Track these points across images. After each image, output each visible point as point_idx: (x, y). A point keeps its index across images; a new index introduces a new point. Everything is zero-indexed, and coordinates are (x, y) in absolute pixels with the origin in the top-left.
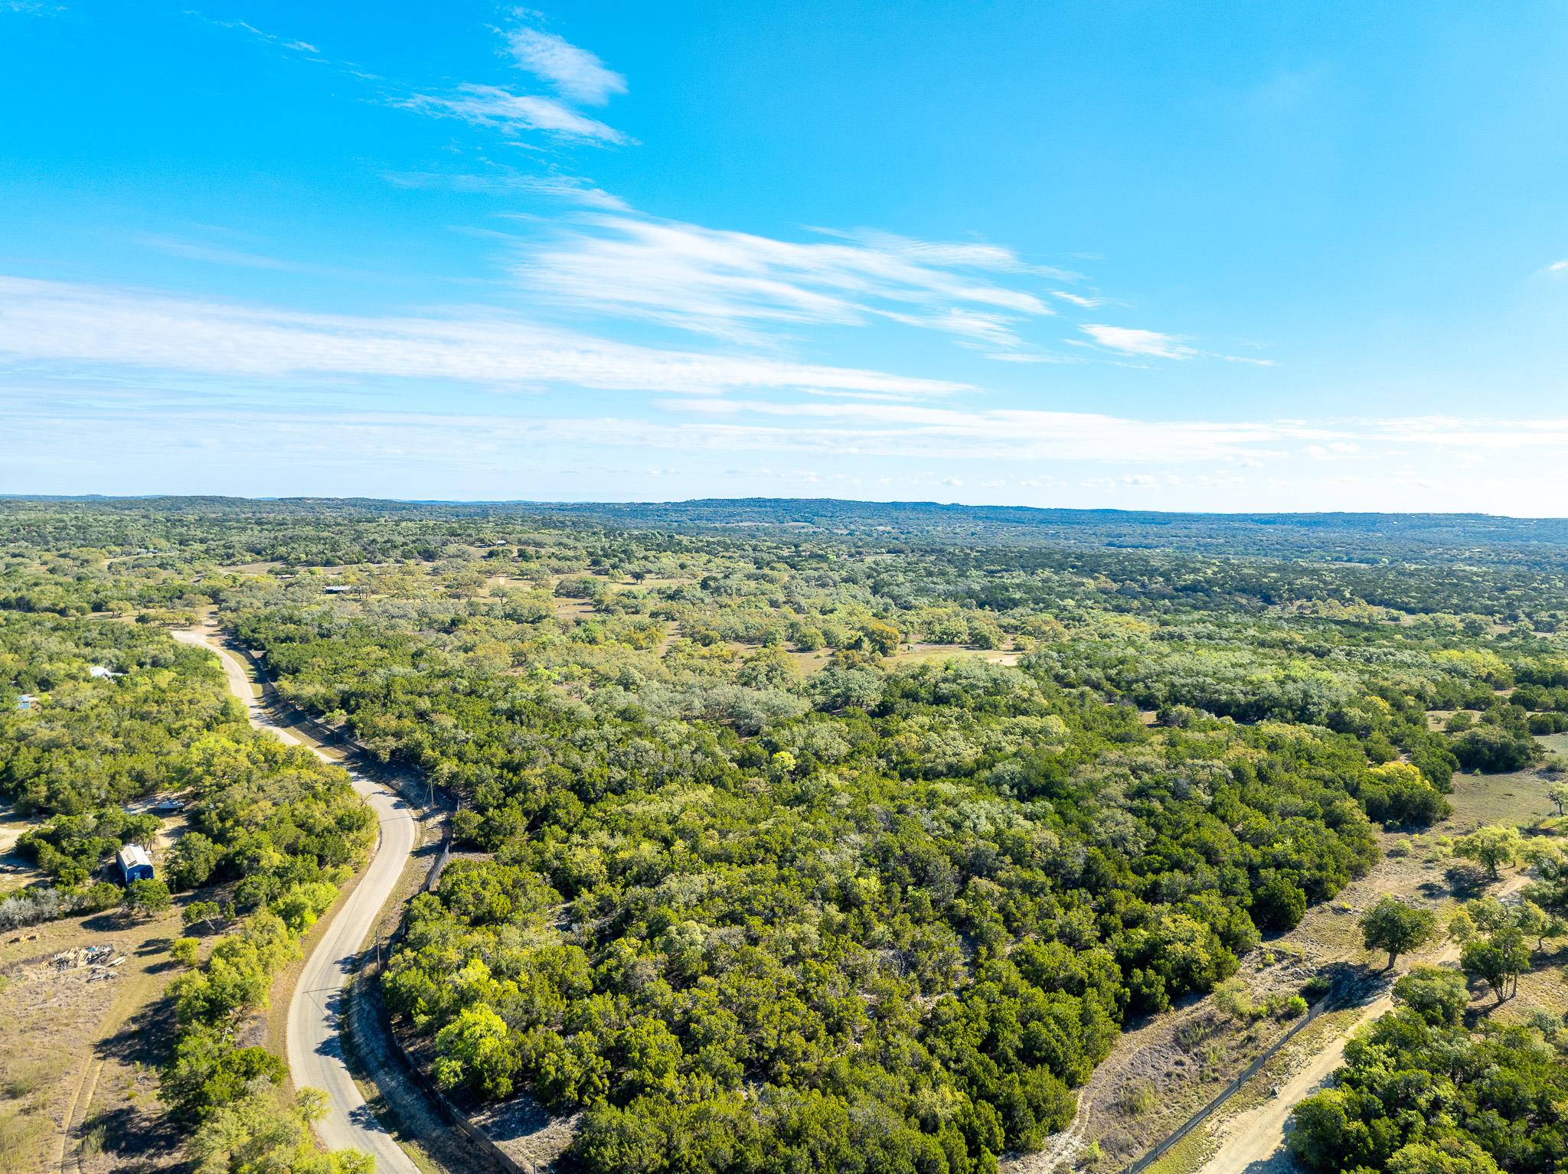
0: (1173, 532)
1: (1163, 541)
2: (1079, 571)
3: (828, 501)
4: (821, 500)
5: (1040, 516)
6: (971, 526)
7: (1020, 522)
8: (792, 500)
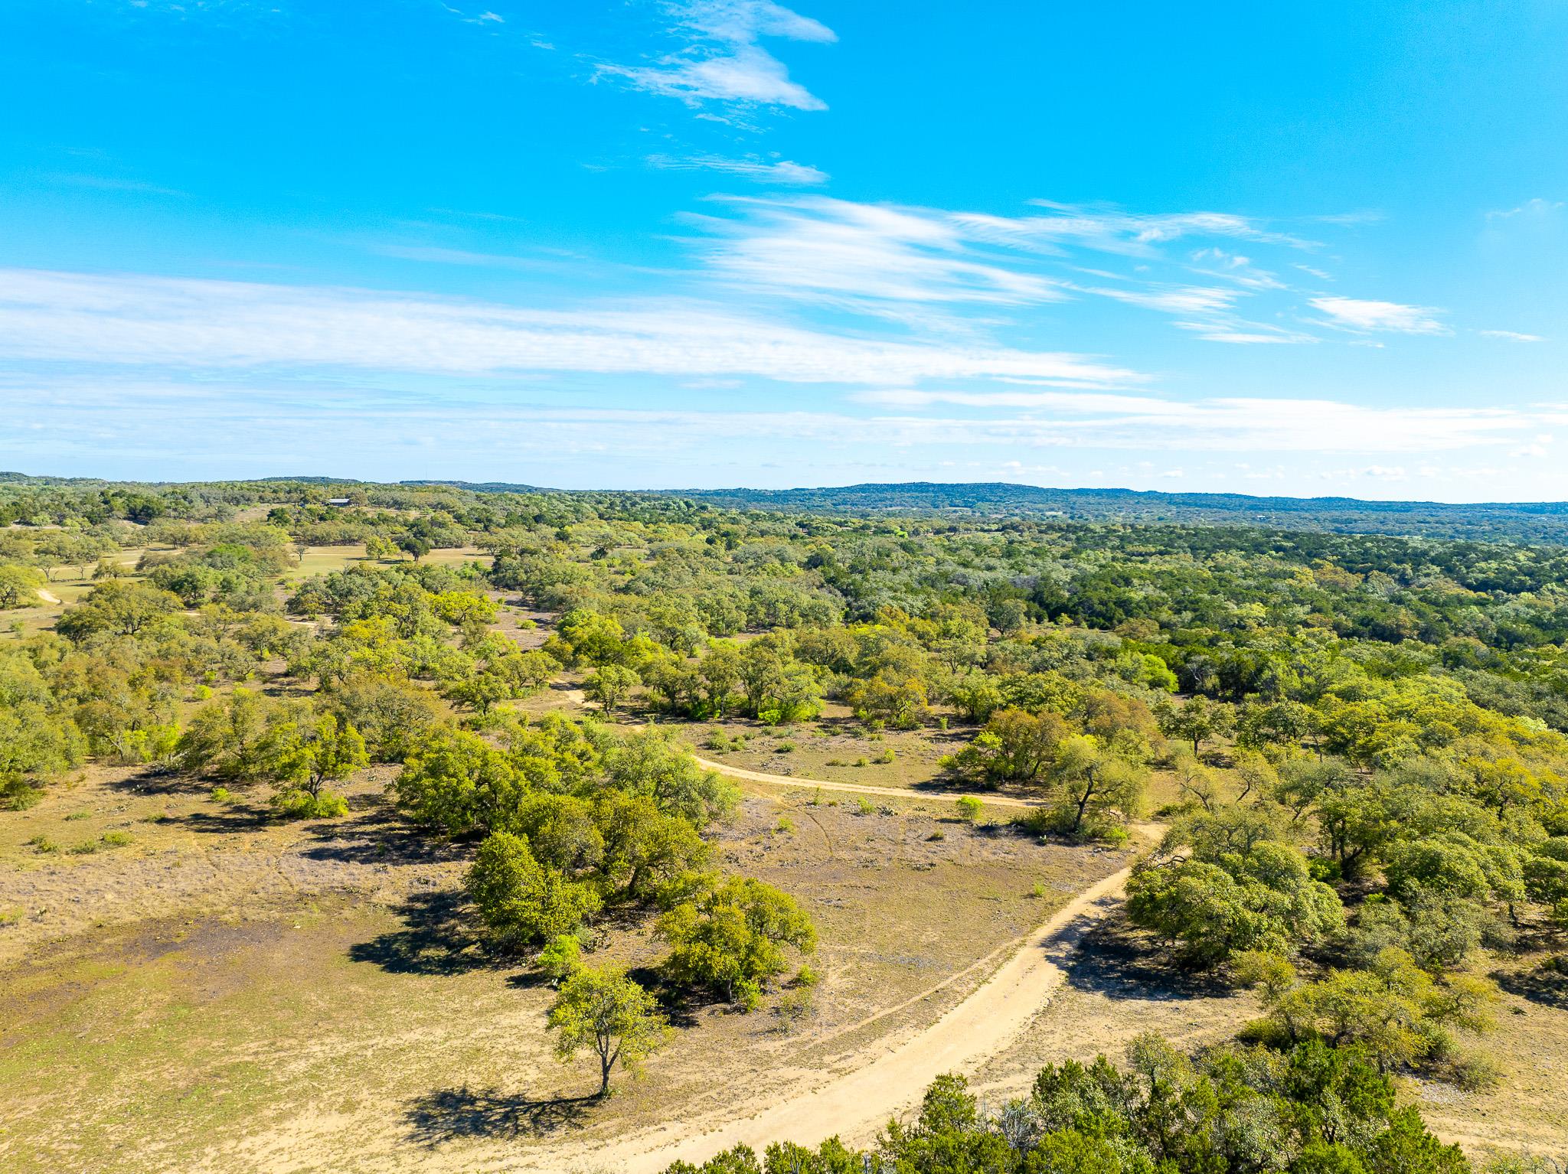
0: (1420, 518)
1: (1407, 527)
2: (1288, 554)
3: (998, 485)
4: (991, 485)
5: (1251, 502)
6: (1160, 511)
7: (1224, 507)
8: (957, 485)
